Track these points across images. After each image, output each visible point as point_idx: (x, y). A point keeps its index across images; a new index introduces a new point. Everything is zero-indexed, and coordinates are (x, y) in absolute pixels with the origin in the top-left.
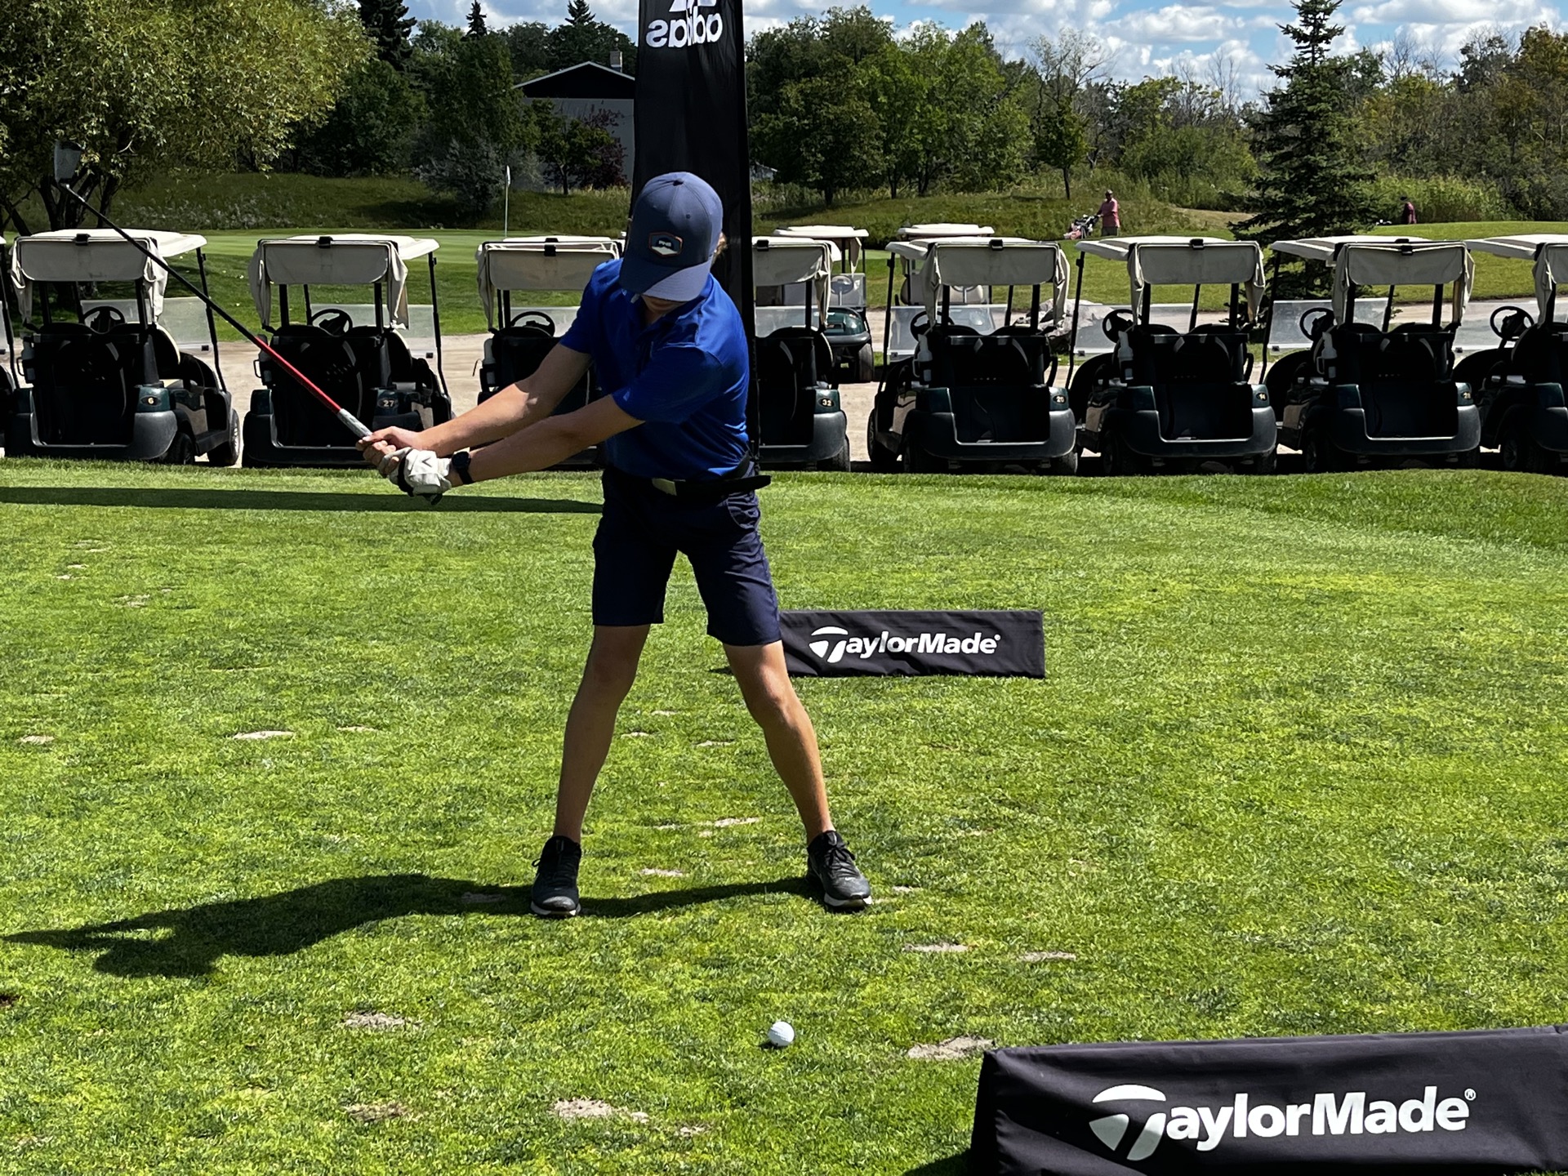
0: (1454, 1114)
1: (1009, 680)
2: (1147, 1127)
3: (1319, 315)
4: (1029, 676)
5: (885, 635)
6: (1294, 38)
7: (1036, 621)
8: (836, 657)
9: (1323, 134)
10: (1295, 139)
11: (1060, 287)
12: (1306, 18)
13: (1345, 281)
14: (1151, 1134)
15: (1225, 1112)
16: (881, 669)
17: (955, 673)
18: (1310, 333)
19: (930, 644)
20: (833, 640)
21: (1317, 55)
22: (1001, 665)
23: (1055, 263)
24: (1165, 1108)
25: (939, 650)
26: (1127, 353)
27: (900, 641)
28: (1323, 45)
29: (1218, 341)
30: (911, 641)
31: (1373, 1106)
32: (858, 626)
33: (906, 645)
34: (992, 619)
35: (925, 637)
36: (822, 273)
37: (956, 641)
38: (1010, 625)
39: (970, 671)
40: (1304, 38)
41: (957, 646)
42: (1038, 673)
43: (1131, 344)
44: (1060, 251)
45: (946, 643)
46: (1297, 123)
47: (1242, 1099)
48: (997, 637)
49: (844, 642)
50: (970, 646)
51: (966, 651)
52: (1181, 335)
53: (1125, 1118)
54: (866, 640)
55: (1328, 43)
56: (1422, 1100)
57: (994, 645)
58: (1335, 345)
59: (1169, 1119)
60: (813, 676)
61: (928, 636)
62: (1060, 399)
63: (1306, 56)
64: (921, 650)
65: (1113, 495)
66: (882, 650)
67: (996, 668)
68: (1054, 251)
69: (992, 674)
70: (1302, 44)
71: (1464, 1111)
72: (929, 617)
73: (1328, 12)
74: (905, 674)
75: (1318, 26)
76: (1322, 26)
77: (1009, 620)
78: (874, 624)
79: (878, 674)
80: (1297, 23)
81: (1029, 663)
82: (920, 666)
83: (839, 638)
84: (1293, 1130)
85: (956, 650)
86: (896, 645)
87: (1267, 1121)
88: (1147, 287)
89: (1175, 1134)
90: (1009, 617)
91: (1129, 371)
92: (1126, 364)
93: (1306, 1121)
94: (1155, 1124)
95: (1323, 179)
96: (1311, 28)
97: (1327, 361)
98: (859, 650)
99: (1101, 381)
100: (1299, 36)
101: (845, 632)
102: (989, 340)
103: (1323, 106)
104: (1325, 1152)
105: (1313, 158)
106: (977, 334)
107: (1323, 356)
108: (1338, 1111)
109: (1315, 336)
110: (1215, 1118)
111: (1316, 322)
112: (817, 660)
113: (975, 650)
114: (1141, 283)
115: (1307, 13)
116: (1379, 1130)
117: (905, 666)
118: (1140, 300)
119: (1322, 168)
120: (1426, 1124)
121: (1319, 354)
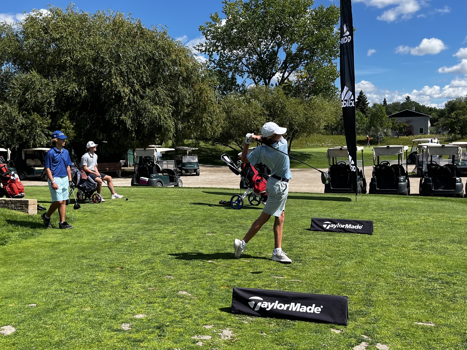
0: (318, 310)
1: (363, 235)
2: (258, 304)
4: (369, 234)
5: (338, 224)
7: (371, 223)
8: (328, 228)
14: (258, 306)
15: (273, 304)
16: (337, 231)
17: (352, 233)
19: (348, 226)
20: (328, 224)
24: (262, 302)
25: (350, 228)
27: (342, 225)
30: (344, 226)
31: (302, 306)
32: (333, 222)
33: (343, 226)
34: (361, 222)
36: (401, 153)
37: (354, 226)
38: (365, 223)
39: (355, 232)
41: (354, 227)
42: (371, 234)
45: (351, 226)
47: (277, 302)
48: (362, 226)
50: (356, 227)
51: (355, 228)
53: (254, 302)
54: (335, 225)
56: (312, 307)
57: (361, 227)
59: (262, 303)
60: (323, 231)
61: (347, 225)
64: (346, 227)
66: (338, 227)
67: (362, 232)
69: (360, 233)
71: (320, 310)
72: (348, 221)
74: (342, 232)
78: (336, 222)
79: (336, 232)
81: (369, 232)
82: (345, 231)
83: (329, 224)
84: (285, 309)
85: (353, 228)
86: (340, 226)
87: (281, 306)
89: (262, 306)
93: (288, 308)
94: (259, 304)
98: (333, 227)
101: (330, 223)
102: (443, 167)
104: (290, 314)
106: (439, 166)
108: (295, 306)
110: (271, 304)
113: (357, 228)
116: (302, 311)
117: (342, 230)
120: (312, 311)
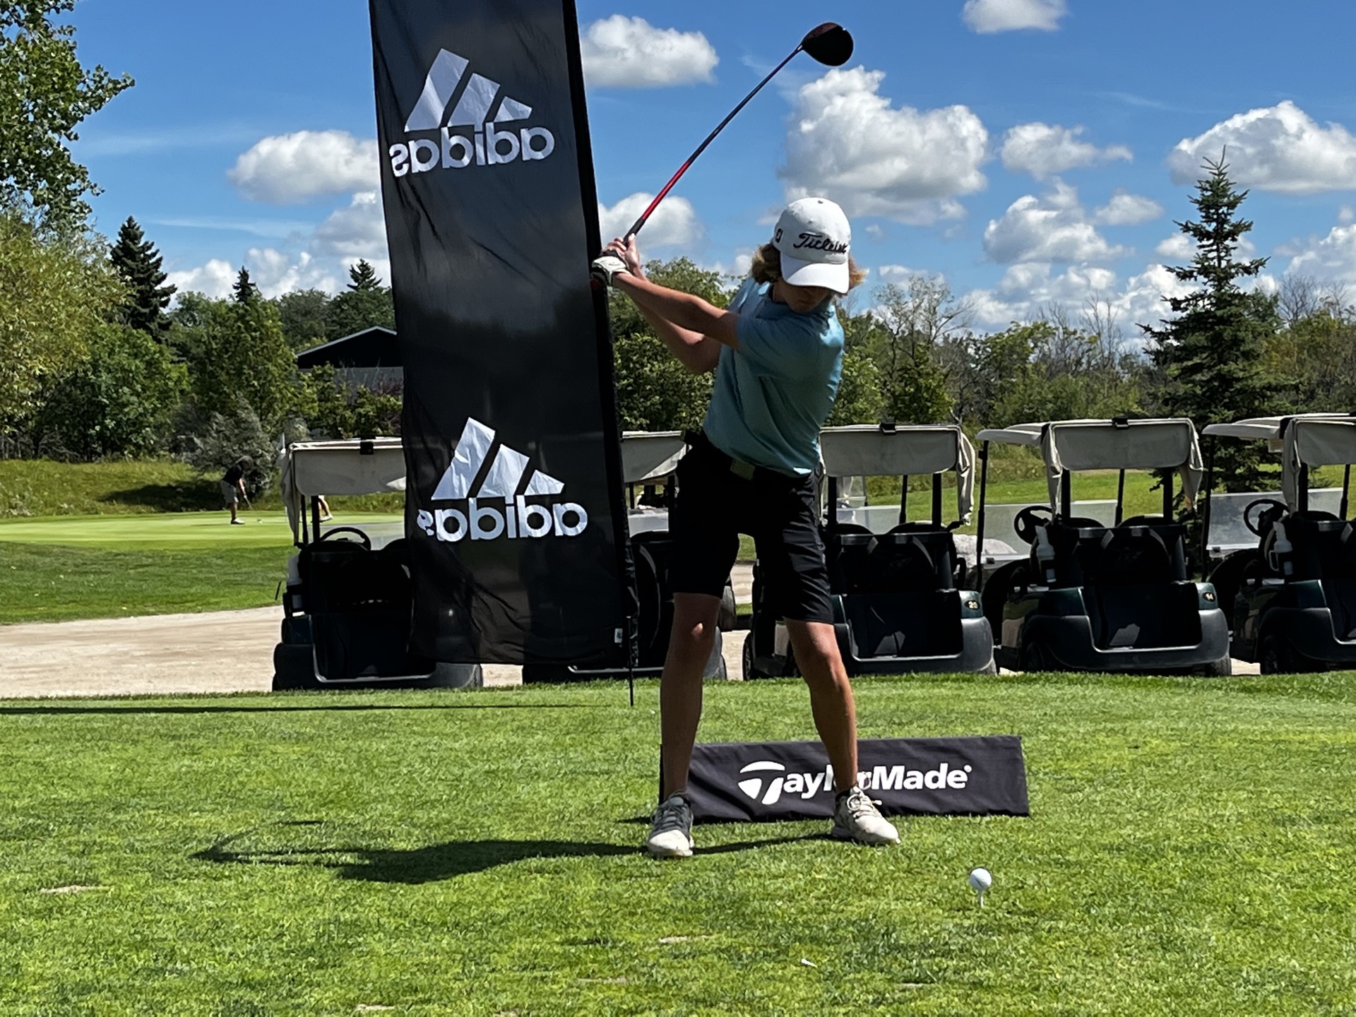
1: (987, 818)
3: (1266, 507)
4: (1011, 815)
5: (830, 769)
6: (1195, 235)
7: (1014, 748)
8: (771, 798)
9: (1236, 342)
10: (1204, 349)
11: (965, 475)
12: (1208, 213)
13: (1295, 462)
17: (918, 813)
18: (1256, 528)
19: (886, 778)
20: (767, 778)
21: (1223, 254)
22: (975, 803)
23: (957, 448)
25: (898, 786)
26: (1046, 550)
28: (1228, 242)
29: (1153, 534)
32: (797, 760)
34: (959, 746)
35: (880, 771)
37: (919, 774)
38: (980, 753)
39: (936, 810)
40: (1207, 235)
41: (918, 780)
42: (1021, 811)
43: (1051, 540)
44: (963, 435)
45: (905, 777)
46: (1206, 330)
48: (968, 768)
49: (780, 780)
50: (935, 780)
51: (931, 785)
52: (1107, 530)
54: (808, 776)
55: (1234, 240)
57: (964, 777)
58: (1289, 537)
60: (745, 821)
61: (883, 769)
62: (972, 605)
63: (1211, 255)
64: (875, 786)
65: (1056, 682)
66: (827, 788)
67: (971, 807)
68: (955, 434)
69: (965, 813)
70: (1205, 242)
72: (882, 746)
73: (1232, 205)
75: (1221, 221)
76: (1225, 221)
77: (979, 748)
78: (815, 757)
79: (824, 818)
80: (1197, 218)
81: (1009, 799)
83: (775, 774)
85: (919, 786)
88: (1066, 475)
90: (980, 743)
91: (1050, 573)
92: (1047, 564)
95: (1239, 391)
96: (1214, 225)
97: (1281, 555)
98: (799, 788)
99: (1017, 589)
100: (1200, 234)
101: (781, 767)
102: (885, 539)
103: (1234, 309)
105: (1226, 368)
106: (867, 531)
107: (1276, 550)
109: (1263, 531)
111: (1262, 515)
112: (749, 803)
113: (941, 784)
114: (1058, 469)
115: (1208, 207)
118: (1059, 488)
119: (1238, 380)
121: (1271, 547)
